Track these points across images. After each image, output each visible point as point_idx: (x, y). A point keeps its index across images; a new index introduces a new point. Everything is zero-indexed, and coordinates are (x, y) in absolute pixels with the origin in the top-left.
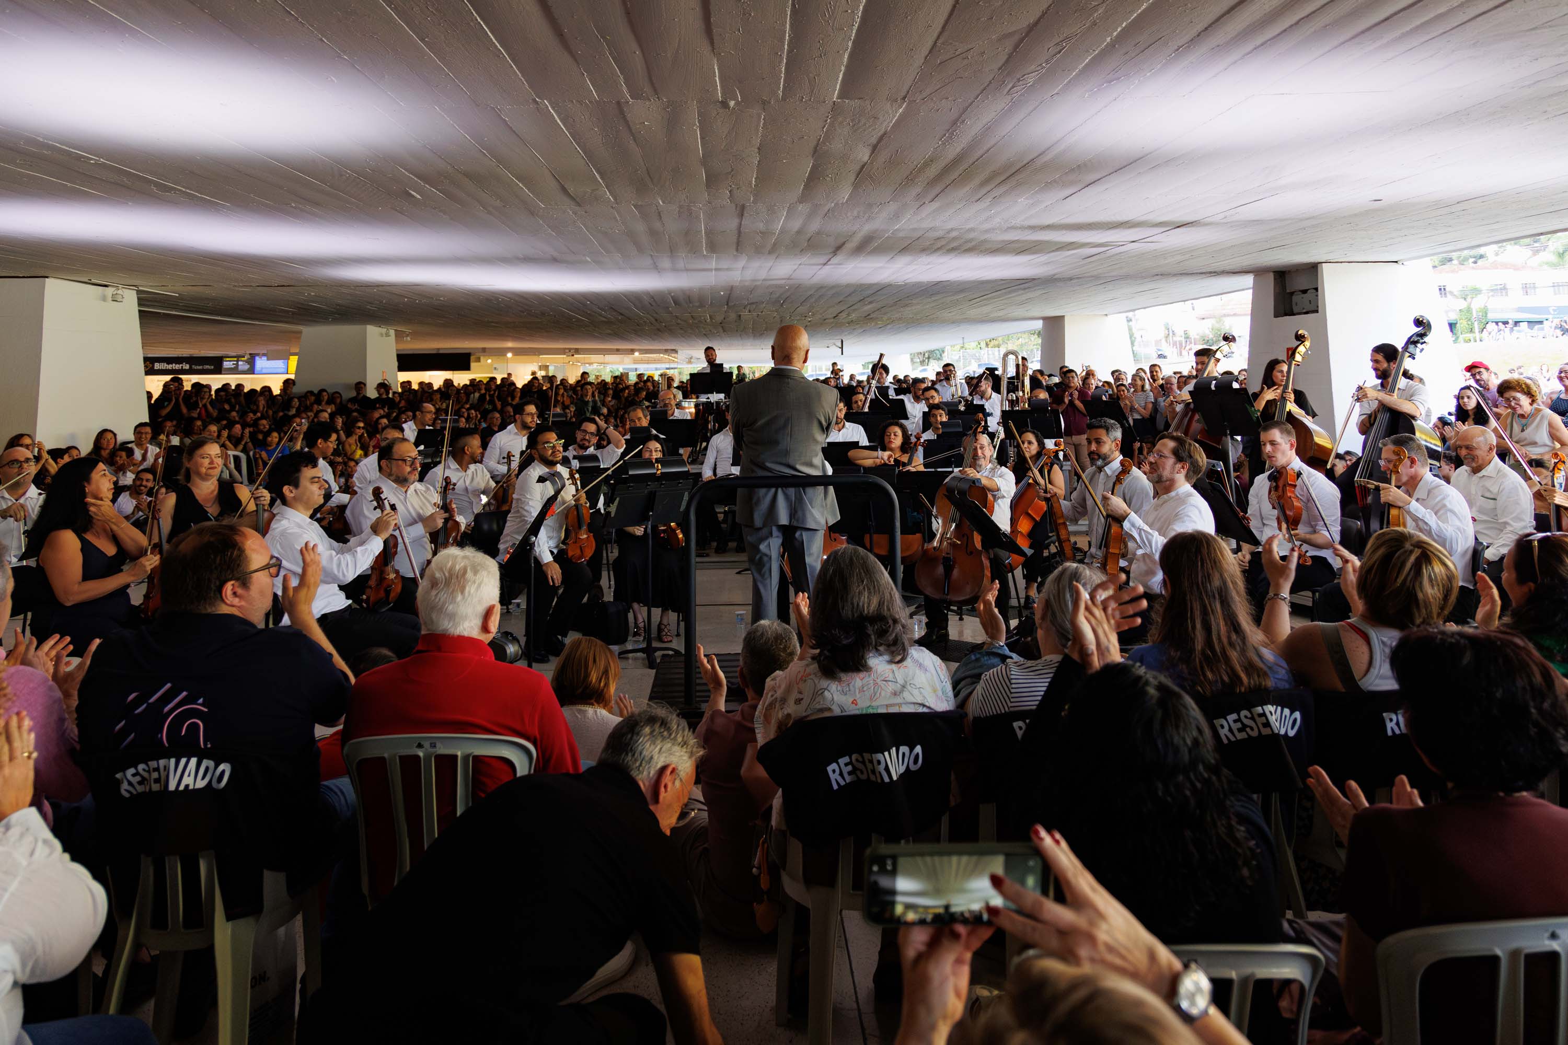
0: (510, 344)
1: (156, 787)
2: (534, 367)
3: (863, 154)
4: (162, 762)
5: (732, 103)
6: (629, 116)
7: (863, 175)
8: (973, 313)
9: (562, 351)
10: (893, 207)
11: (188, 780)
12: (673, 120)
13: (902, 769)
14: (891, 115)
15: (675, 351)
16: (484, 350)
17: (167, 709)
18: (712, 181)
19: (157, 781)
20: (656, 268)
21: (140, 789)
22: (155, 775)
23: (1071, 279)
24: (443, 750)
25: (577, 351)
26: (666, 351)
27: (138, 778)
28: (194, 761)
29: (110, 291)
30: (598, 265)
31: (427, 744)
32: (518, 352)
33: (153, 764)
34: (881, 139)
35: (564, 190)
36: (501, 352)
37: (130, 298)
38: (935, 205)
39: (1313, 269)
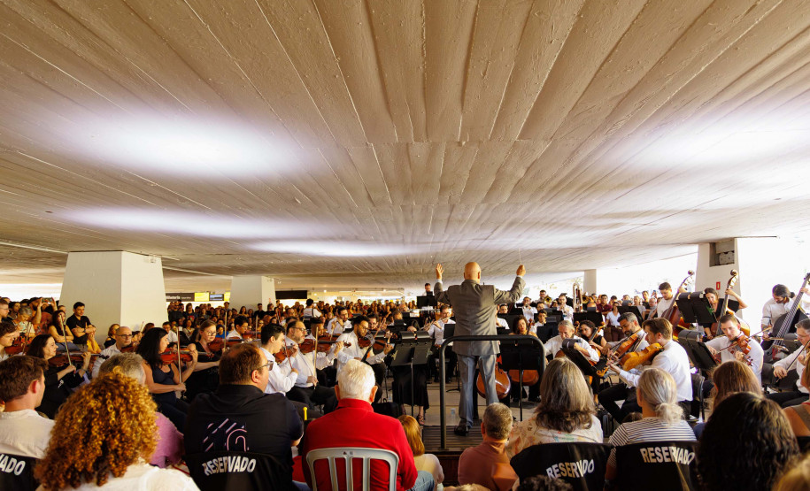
0: (325, 286)
1: (222, 471)
2: (335, 298)
3: (521, 173)
4: (225, 458)
5: (464, 143)
6: (411, 151)
7: (519, 187)
8: (551, 267)
9: (349, 289)
10: (529, 204)
11: (237, 467)
12: (432, 153)
13: (585, 472)
14: (542, 147)
15: (402, 289)
16: (313, 289)
17: (227, 431)
18: (443, 189)
19: (222, 467)
20: (403, 242)
21: (214, 471)
22: (221, 465)
23: (604, 248)
24: (356, 455)
25: (357, 289)
26: (399, 289)
27: (213, 466)
28: (239, 458)
29: (150, 258)
30: (377, 241)
31: (348, 453)
32: (329, 290)
33: (220, 459)
34: (533, 163)
35: (369, 197)
36: (321, 290)
37: (159, 261)
38: (550, 203)
39: (731, 241)
